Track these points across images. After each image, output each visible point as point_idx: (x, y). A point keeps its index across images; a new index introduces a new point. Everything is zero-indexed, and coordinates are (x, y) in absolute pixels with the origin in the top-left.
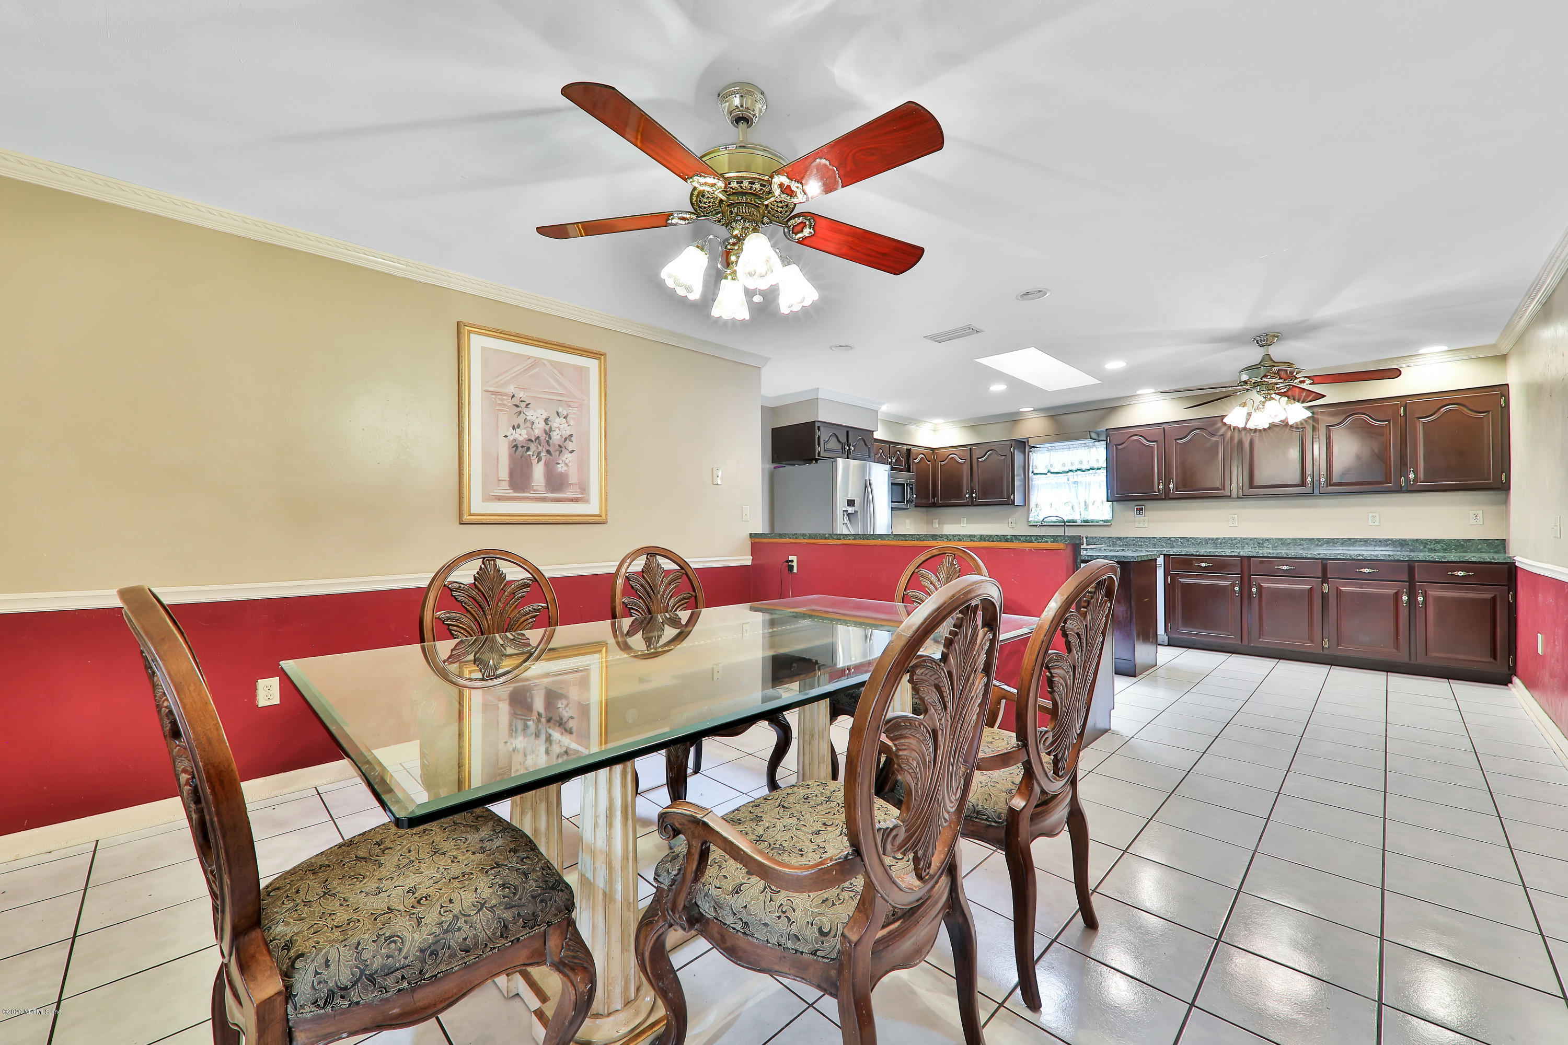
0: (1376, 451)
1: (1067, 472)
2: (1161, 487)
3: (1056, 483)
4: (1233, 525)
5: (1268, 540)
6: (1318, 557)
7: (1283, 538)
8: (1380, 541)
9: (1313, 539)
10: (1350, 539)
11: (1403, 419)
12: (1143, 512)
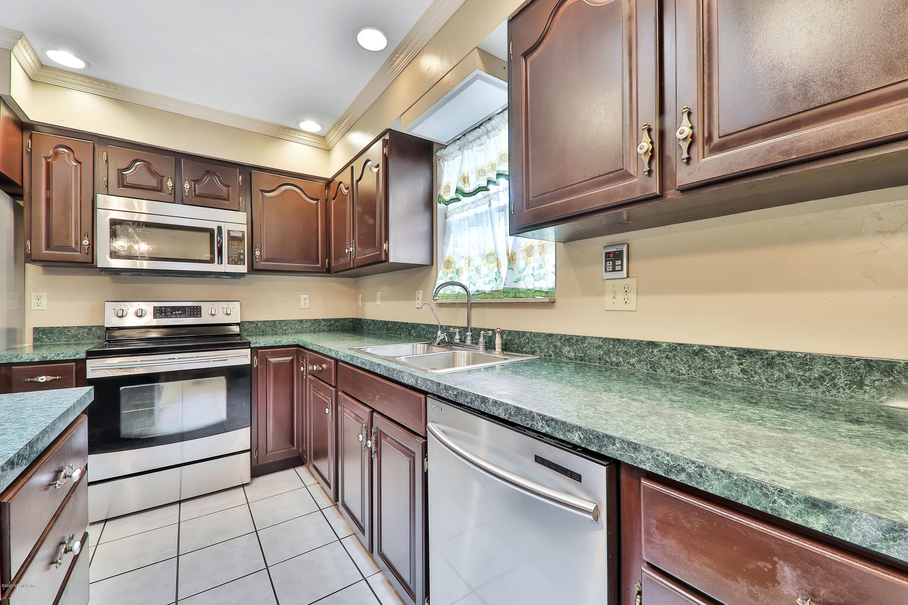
3: (475, 214)
12: (622, 265)
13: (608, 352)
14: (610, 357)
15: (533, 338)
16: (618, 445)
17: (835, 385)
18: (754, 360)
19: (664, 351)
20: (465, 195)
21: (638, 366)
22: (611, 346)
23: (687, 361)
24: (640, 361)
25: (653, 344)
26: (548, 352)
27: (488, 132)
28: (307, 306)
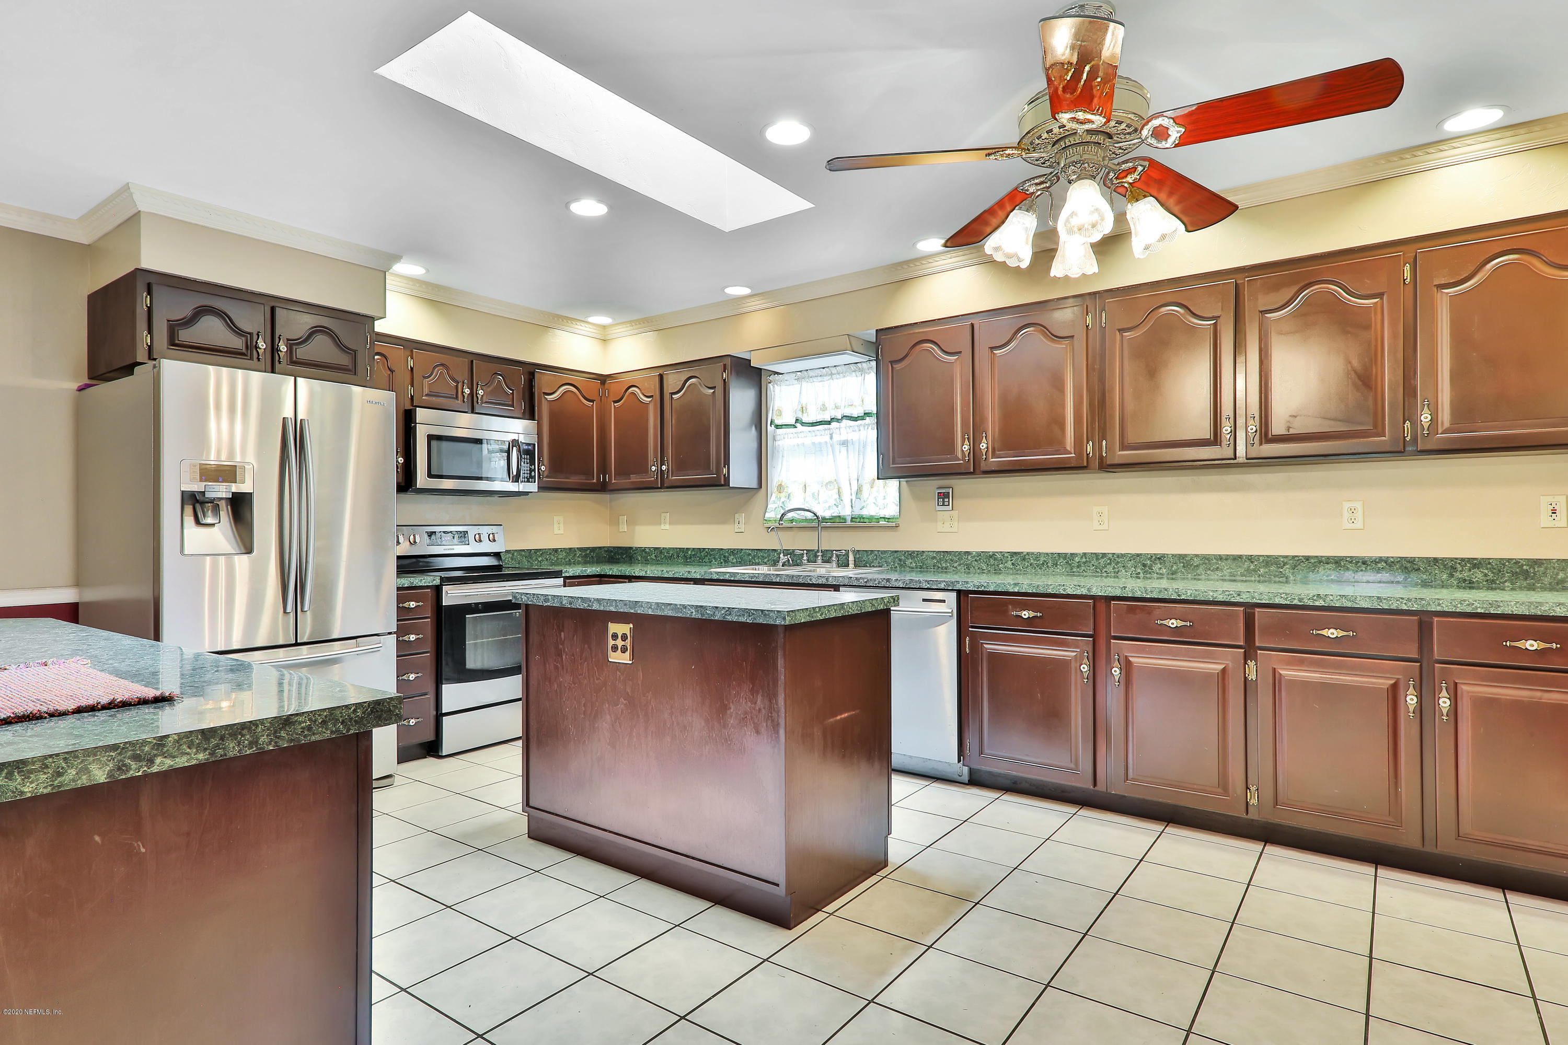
0: (1355, 363)
1: (829, 423)
2: (966, 448)
3: (813, 443)
4: (1101, 527)
5: (1160, 558)
6: (1238, 599)
7: (1186, 555)
8: (1364, 563)
9: (1240, 557)
10: (1307, 558)
11: (1410, 289)
12: (949, 502)
13: (940, 561)
14: (941, 564)
15: (881, 555)
16: (960, 584)
17: (1048, 566)
18: (1017, 557)
19: (974, 557)
20: (803, 424)
21: (959, 568)
22: (942, 556)
23: (987, 562)
24: (960, 565)
25: (968, 553)
26: (894, 565)
27: (832, 374)
28: (561, 532)
